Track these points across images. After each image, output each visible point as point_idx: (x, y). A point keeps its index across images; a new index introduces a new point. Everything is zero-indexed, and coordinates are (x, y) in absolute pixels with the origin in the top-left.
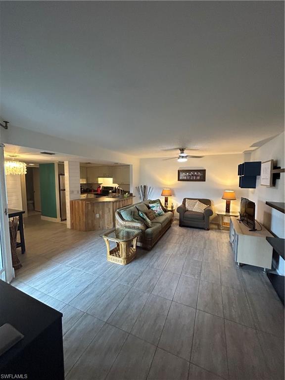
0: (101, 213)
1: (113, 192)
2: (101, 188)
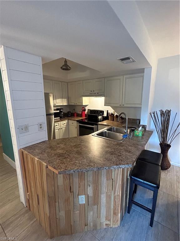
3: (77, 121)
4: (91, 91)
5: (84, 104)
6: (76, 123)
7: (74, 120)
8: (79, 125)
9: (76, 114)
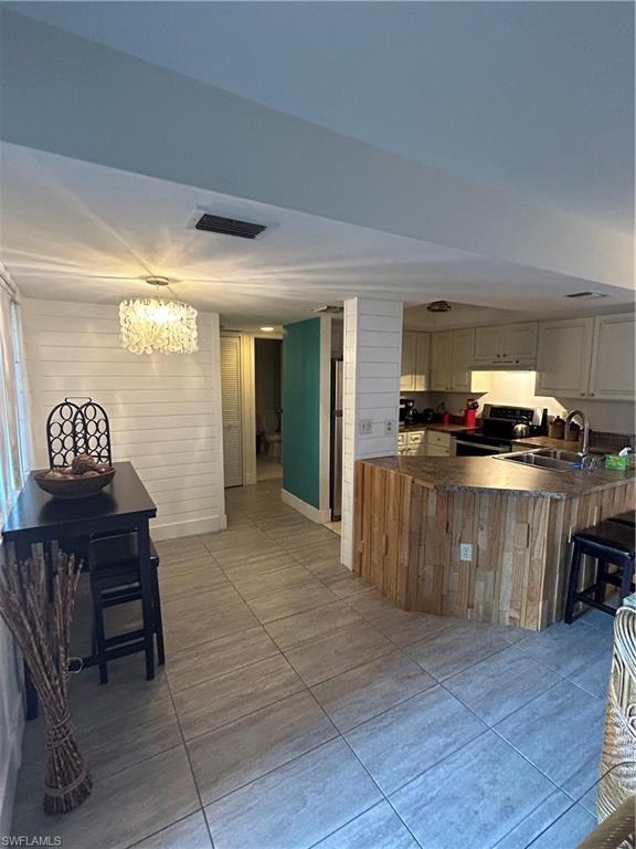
0: (483, 540)
1: (533, 431)
2: (480, 410)
3: (453, 433)
4: (499, 356)
5: (473, 391)
6: (449, 440)
7: (444, 431)
8: (458, 445)
9: (447, 417)
